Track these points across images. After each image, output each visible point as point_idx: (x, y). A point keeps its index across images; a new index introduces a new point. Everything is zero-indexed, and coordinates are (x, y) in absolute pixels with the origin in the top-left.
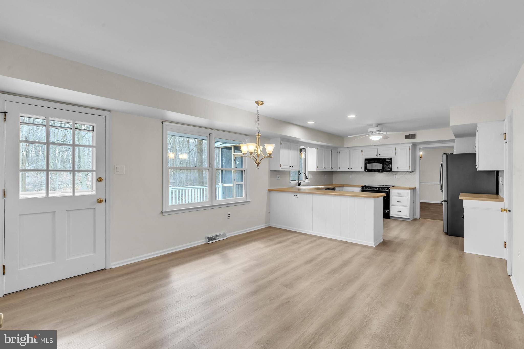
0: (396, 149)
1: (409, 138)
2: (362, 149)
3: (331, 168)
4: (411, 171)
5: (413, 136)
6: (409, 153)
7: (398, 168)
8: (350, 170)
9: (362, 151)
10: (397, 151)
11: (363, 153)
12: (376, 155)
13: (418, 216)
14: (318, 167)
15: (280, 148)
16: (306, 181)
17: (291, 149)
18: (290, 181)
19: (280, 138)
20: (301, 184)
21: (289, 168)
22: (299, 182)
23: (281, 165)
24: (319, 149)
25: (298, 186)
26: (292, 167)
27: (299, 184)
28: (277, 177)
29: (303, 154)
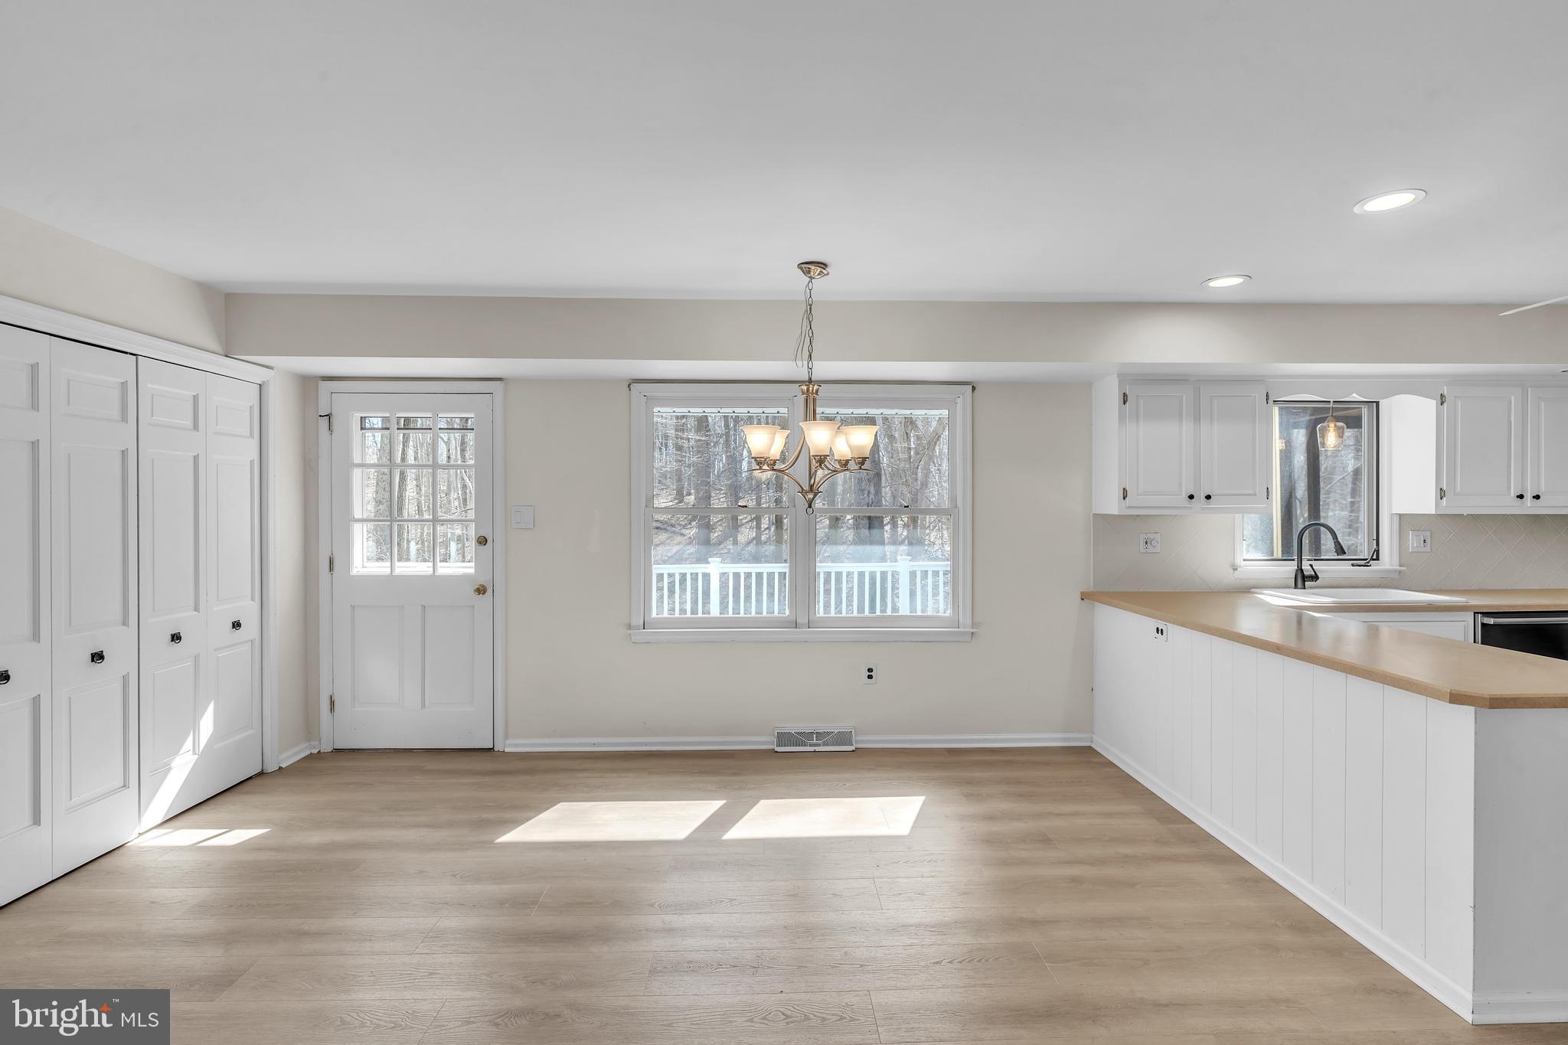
14: (1454, 495)
15: (1122, 418)
16: (1375, 566)
17: (1197, 418)
18: (1239, 561)
19: (1116, 376)
20: (1315, 577)
21: (1186, 502)
22: (1302, 570)
23: (1124, 489)
24: (1455, 397)
25: (1296, 587)
26: (1208, 497)
27: (1303, 579)
28: (1142, 542)
29: (1330, 433)
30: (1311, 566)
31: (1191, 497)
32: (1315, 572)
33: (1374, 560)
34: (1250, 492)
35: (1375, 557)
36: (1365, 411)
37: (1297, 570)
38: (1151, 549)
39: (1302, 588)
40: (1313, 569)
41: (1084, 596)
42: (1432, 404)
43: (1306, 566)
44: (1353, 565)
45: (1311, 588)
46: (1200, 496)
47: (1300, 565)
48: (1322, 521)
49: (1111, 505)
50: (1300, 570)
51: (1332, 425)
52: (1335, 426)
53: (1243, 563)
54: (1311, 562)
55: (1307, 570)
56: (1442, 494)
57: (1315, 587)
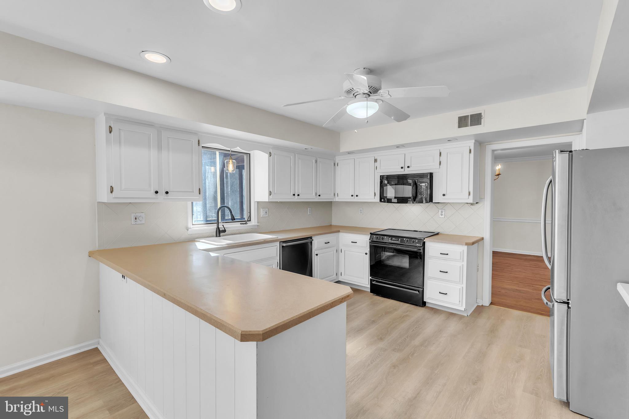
0: (440, 153)
1: (466, 126)
2: (377, 155)
3: (314, 194)
4: (472, 202)
5: (476, 119)
6: (469, 160)
7: (444, 195)
8: (355, 199)
9: (376, 161)
10: (443, 158)
11: (377, 164)
12: (402, 168)
13: (486, 300)
14: (274, 194)
15: (108, 141)
16: (249, 224)
17: (160, 148)
18: (190, 225)
19: (103, 114)
20: (224, 231)
21: (154, 195)
22: (219, 228)
23: (111, 186)
24: (274, 154)
25: (216, 236)
26: (167, 193)
27: (219, 232)
28: (133, 219)
29: (230, 165)
30: (223, 225)
31: (157, 192)
32: (224, 228)
33: (248, 221)
34: (191, 190)
35: (249, 220)
36: (245, 157)
37: (217, 228)
38: (138, 222)
39: (218, 237)
40: (224, 227)
41: (91, 254)
42: (267, 156)
43: (221, 226)
44: (241, 224)
45: (224, 235)
46: (162, 192)
47: (218, 226)
48: (226, 205)
49: (104, 196)
50: (218, 228)
51: (231, 161)
52: (232, 161)
53: (192, 226)
54: (223, 224)
55: (221, 228)
56: (270, 193)
57: (225, 235)
